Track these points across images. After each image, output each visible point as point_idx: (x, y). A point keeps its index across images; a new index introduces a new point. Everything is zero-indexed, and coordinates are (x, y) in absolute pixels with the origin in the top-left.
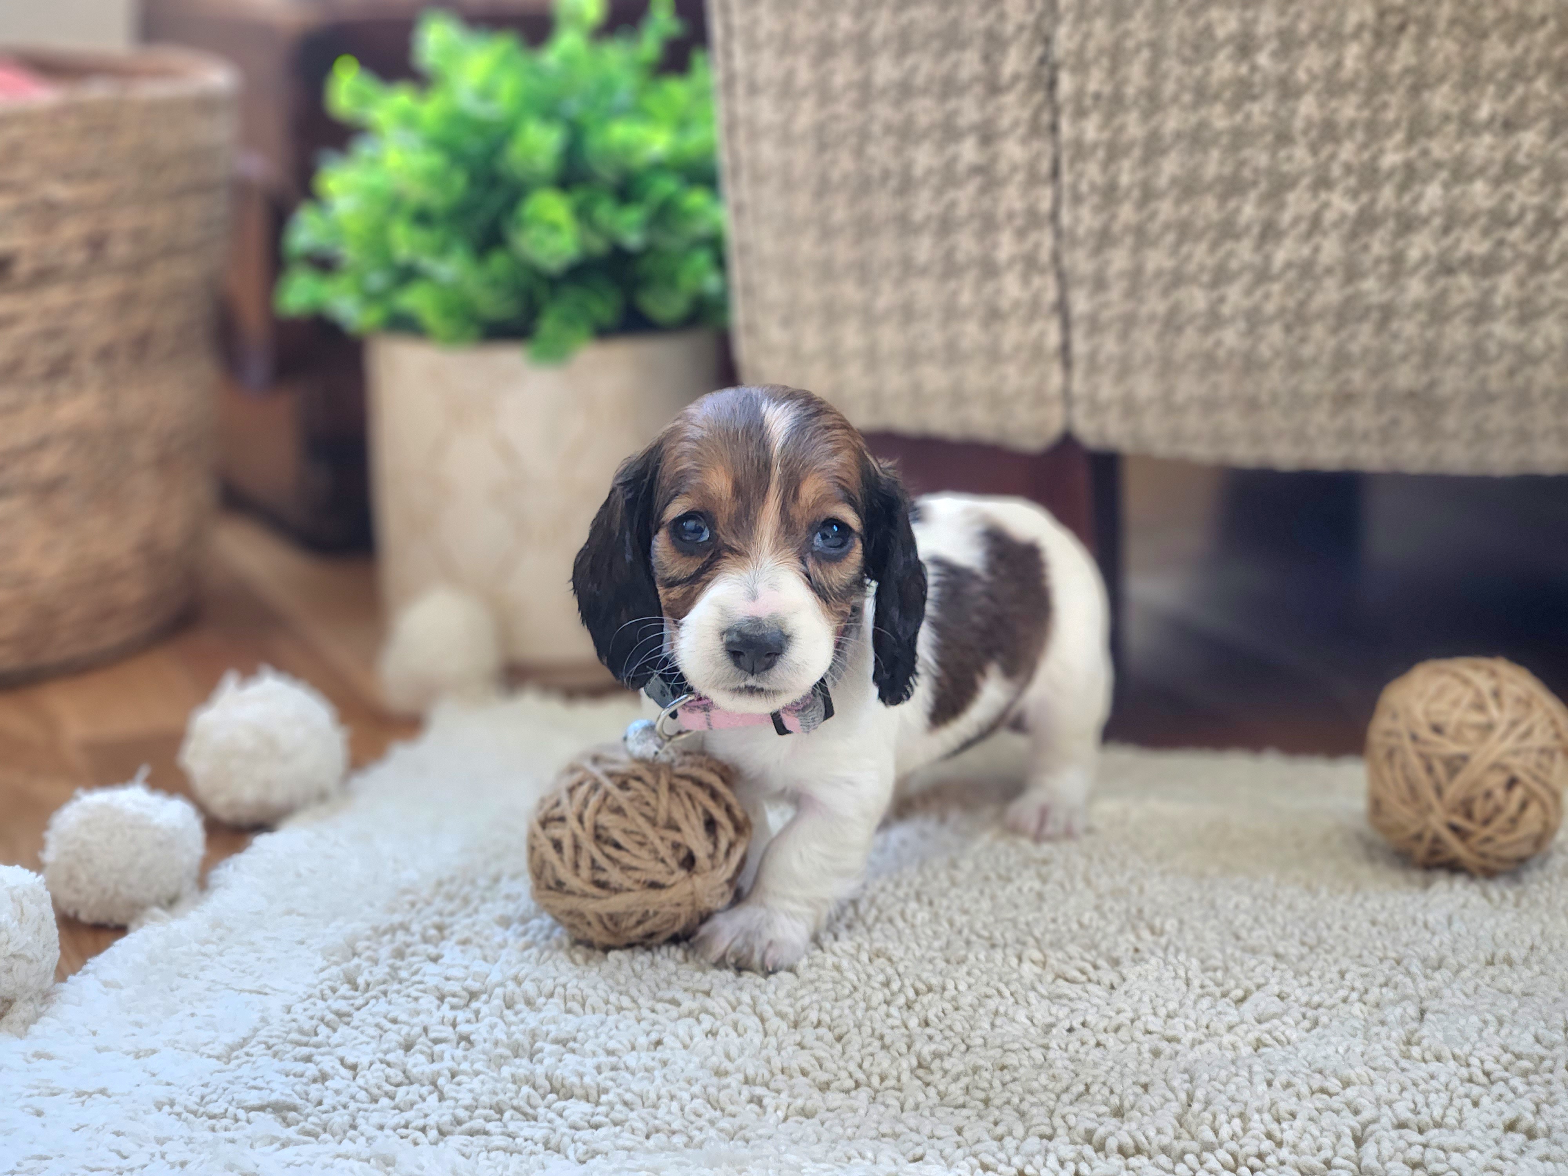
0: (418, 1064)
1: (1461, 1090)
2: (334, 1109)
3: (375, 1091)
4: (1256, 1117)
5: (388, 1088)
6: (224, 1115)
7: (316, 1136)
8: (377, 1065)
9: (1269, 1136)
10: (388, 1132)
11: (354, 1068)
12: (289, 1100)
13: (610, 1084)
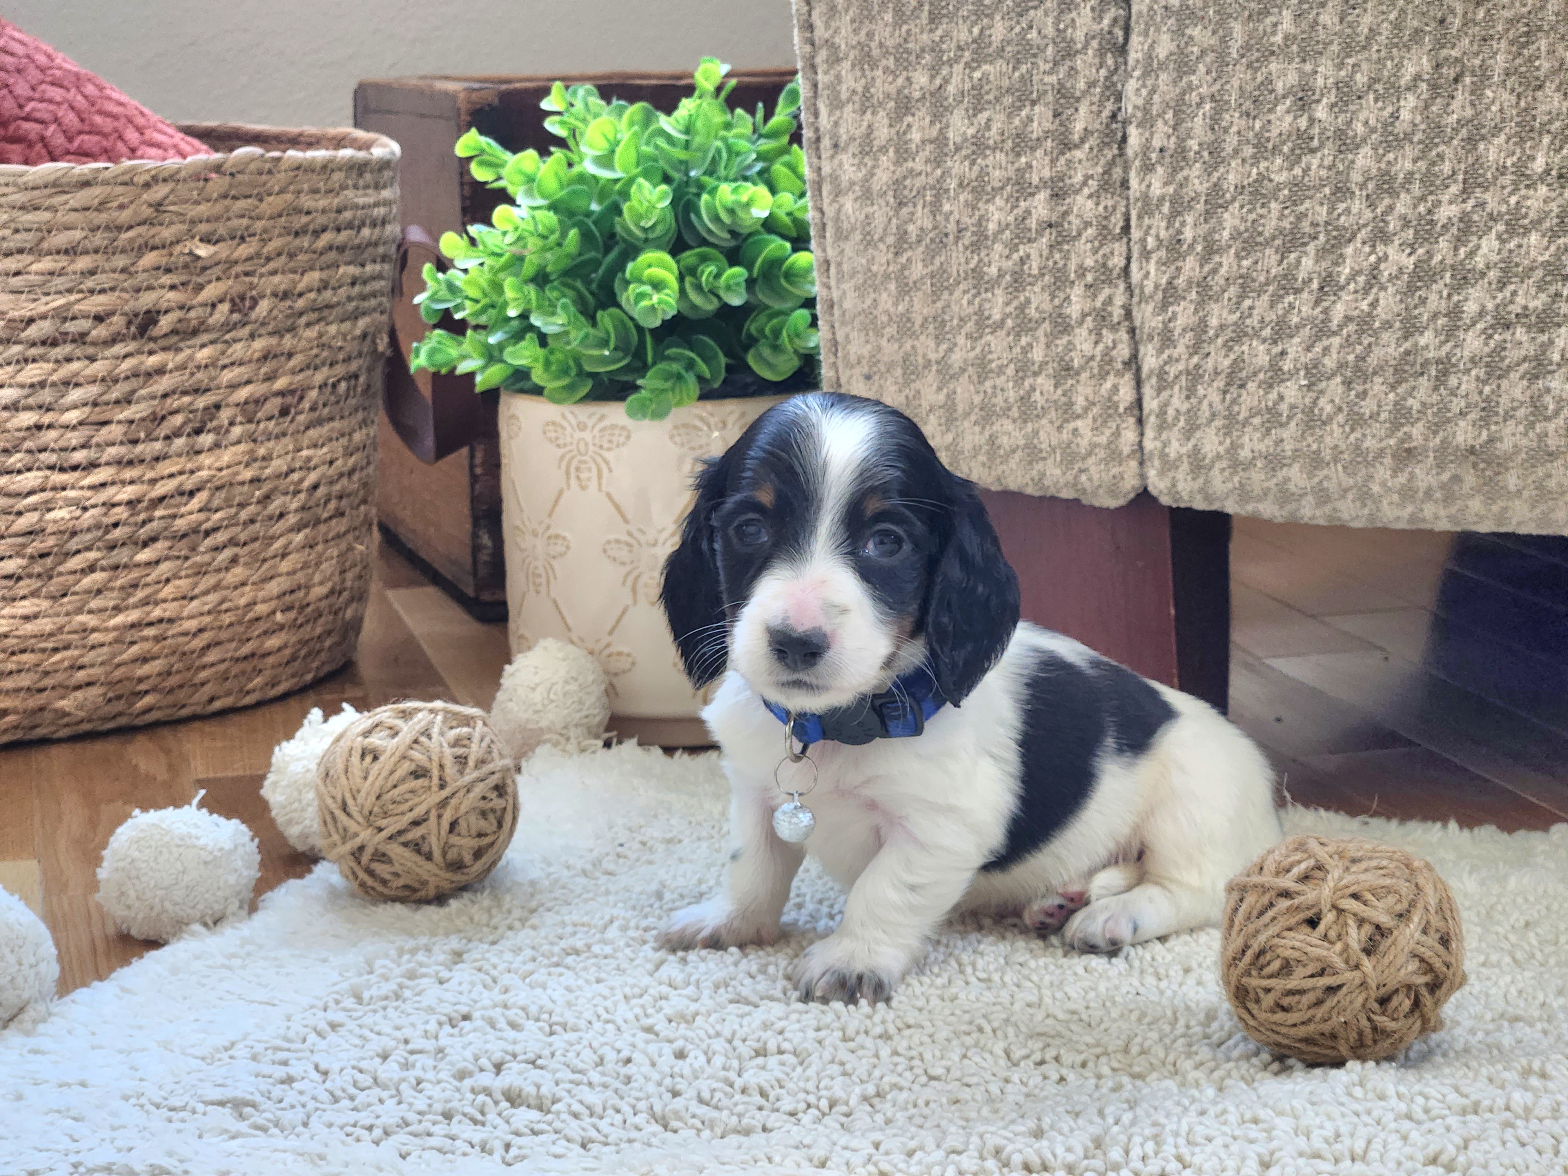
0: (390, 1071)
1: (1393, 1125)
2: (293, 1107)
3: (339, 1093)
4: (1170, 1140)
5: (352, 1091)
6: (183, 1108)
7: (265, 1130)
8: (349, 1071)
9: (1179, 1159)
10: (335, 1129)
11: (325, 1073)
12: (249, 1097)
13: (564, 1094)
